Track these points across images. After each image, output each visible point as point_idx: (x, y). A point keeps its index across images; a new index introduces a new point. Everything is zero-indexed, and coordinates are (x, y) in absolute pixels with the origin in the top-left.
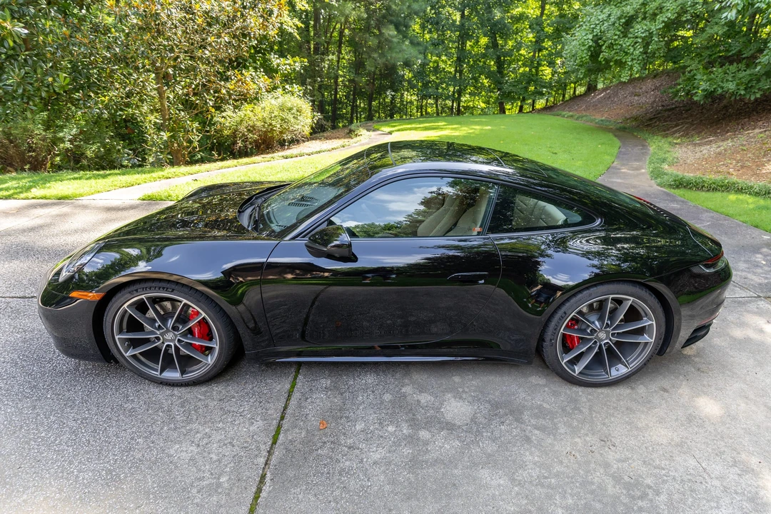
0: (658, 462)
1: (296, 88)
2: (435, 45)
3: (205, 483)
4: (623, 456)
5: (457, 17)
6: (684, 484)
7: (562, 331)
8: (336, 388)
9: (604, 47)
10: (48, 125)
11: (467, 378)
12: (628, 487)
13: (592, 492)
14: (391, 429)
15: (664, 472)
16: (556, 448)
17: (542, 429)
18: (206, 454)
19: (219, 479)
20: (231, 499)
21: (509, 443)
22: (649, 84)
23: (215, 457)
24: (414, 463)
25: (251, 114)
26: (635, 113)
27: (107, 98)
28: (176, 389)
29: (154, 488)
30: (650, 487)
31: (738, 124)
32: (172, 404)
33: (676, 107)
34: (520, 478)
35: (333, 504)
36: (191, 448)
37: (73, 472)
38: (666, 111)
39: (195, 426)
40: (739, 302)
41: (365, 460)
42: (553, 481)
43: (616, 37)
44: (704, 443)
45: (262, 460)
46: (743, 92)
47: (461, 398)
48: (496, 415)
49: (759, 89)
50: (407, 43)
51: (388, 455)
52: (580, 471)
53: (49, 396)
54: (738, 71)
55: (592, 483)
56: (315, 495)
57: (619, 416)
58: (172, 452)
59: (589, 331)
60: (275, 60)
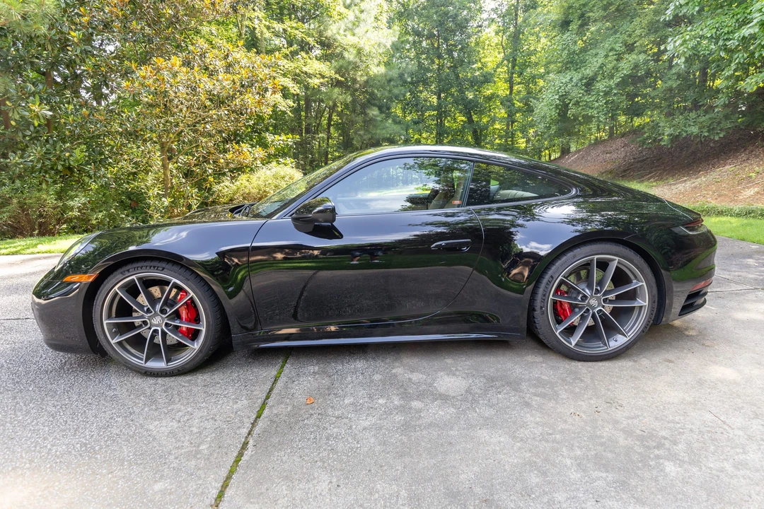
0: (671, 418)
1: (289, 160)
2: (416, 123)
3: (183, 451)
4: (633, 414)
5: (434, 100)
6: (703, 435)
7: (551, 297)
8: (324, 372)
9: (570, 105)
10: (60, 195)
11: (459, 360)
12: (641, 439)
13: (602, 444)
14: (381, 401)
15: (679, 425)
16: (559, 410)
17: (543, 396)
18: (186, 428)
19: (198, 447)
20: (210, 462)
21: (508, 407)
22: (619, 142)
23: (195, 430)
24: (406, 427)
25: (247, 183)
26: (609, 167)
27: (116, 168)
28: (160, 379)
29: (129, 457)
30: (666, 438)
31: (709, 165)
32: (155, 391)
33: (647, 158)
34: (522, 435)
35: (319, 464)
36: (171, 424)
37: (46, 446)
38: (638, 162)
39: (178, 406)
40: (736, 294)
41: (354, 427)
42: (558, 436)
43: (581, 95)
44: (719, 401)
45: (245, 431)
46: (706, 134)
47: (454, 375)
48: (492, 386)
49: (721, 130)
50: (390, 121)
51: (378, 422)
52: (587, 427)
53: (31, 389)
54: (698, 117)
55: (603, 437)
56: (301, 457)
57: (624, 383)
58: (151, 427)
59: (579, 298)
60: (269, 137)
